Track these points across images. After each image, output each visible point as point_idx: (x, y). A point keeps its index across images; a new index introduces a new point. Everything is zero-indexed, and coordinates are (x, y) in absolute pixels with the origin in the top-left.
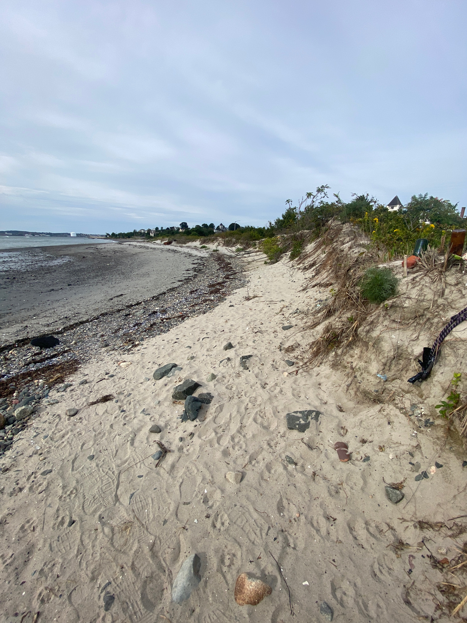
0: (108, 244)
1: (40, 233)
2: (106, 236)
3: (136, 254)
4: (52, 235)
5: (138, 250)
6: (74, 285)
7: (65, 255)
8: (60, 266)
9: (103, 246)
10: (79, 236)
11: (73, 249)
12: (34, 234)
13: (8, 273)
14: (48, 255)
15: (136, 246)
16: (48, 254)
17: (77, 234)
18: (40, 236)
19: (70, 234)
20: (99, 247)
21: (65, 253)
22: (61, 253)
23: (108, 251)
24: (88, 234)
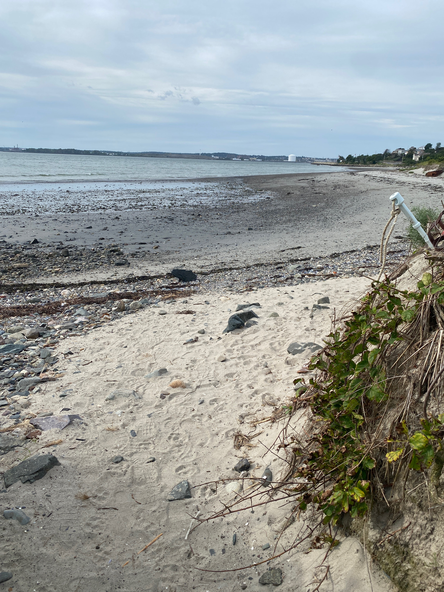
0: (334, 174)
1: (251, 156)
2: (338, 161)
3: (367, 191)
4: (264, 159)
5: (374, 184)
6: (256, 230)
7: (267, 189)
8: (254, 205)
9: (324, 177)
10: (300, 160)
11: (281, 180)
12: (243, 158)
13: (196, 209)
14: (247, 189)
15: (374, 178)
16: (248, 187)
17: (298, 158)
18: (250, 160)
19: (287, 158)
20: (318, 178)
21: (268, 187)
22: (265, 185)
23: (327, 186)
24: (313, 156)
